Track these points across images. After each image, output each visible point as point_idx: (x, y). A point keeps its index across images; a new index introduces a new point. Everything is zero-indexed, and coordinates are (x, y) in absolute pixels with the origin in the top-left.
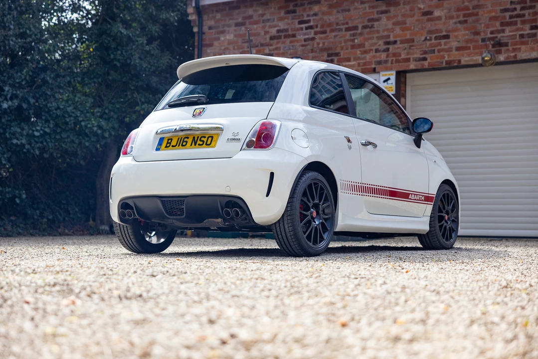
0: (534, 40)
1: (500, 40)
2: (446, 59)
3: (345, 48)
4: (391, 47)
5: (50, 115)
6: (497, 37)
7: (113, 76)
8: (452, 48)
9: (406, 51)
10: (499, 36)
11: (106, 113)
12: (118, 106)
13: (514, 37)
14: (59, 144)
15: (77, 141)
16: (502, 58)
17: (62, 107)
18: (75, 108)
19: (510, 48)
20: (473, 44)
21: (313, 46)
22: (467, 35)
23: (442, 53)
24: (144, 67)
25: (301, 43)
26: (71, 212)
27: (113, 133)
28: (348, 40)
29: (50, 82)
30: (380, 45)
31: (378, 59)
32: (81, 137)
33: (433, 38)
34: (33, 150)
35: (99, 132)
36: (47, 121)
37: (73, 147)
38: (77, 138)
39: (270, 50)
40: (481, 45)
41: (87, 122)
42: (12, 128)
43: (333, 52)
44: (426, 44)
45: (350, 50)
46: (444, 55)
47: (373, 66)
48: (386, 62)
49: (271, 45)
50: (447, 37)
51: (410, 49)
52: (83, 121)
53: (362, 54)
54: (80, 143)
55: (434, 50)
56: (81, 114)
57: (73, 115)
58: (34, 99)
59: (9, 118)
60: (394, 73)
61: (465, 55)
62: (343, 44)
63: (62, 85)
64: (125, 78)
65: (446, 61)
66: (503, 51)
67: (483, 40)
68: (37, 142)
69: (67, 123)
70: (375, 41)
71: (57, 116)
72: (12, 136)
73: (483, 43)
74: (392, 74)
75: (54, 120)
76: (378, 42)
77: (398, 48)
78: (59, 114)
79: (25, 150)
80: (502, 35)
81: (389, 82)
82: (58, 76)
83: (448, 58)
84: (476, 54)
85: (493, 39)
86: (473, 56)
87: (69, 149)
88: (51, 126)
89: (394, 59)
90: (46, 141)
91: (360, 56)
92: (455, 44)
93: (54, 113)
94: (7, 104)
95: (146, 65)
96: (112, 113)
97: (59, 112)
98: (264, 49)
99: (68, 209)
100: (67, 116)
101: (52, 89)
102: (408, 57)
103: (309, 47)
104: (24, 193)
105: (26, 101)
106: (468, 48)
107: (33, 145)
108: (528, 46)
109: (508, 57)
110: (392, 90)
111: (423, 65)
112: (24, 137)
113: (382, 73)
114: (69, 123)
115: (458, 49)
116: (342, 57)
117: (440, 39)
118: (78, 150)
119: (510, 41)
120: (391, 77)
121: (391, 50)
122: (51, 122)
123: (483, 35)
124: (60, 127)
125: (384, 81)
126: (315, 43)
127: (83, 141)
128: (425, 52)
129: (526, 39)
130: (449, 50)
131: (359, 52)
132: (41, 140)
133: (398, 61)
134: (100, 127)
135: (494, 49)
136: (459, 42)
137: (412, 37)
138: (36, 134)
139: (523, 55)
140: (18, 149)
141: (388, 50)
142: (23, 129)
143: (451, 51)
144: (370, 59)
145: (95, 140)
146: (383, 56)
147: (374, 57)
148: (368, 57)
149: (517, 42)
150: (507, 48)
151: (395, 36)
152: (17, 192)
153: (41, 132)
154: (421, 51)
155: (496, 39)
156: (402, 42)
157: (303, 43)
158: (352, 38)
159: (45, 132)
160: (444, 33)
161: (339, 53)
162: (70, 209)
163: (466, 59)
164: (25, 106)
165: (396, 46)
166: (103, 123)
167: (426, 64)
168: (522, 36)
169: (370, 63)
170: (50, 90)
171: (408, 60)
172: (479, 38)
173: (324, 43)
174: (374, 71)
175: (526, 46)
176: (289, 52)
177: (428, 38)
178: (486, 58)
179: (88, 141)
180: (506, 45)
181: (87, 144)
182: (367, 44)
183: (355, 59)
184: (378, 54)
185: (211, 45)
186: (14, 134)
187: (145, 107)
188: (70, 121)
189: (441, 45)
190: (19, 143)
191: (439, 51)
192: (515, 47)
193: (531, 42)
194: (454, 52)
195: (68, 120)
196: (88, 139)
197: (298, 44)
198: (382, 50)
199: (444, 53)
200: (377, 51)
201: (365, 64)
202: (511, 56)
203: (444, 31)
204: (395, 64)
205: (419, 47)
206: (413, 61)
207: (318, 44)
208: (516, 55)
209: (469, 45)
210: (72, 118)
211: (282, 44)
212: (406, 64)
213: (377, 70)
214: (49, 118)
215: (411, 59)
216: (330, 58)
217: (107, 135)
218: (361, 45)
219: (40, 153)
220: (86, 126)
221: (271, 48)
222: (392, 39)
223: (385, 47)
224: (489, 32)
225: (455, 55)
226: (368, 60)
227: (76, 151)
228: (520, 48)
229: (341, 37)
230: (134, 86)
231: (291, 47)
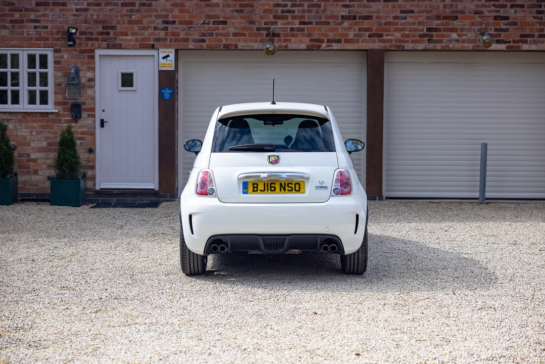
0: (303, 34)
1: (273, 31)
2: (224, 42)
3: (121, 22)
4: (170, 26)
6: (270, 28)
8: (229, 33)
9: (185, 32)
10: (272, 27)
13: (285, 29)
19: (282, 38)
20: (249, 31)
22: (244, 24)
23: (220, 37)
28: (125, 15)
30: (158, 24)
31: (157, 37)
33: (212, 23)
40: (256, 34)
44: (204, 27)
45: (126, 25)
46: (222, 39)
47: (152, 43)
48: (165, 40)
50: (225, 23)
51: (189, 30)
53: (139, 30)
55: (213, 34)
60: (173, 50)
61: (241, 41)
62: (120, 19)
65: (224, 45)
66: (276, 40)
67: (258, 29)
70: (153, 19)
73: (258, 32)
74: (171, 52)
76: (157, 21)
77: (177, 28)
80: (275, 26)
81: (169, 58)
83: (226, 42)
84: (251, 41)
85: (267, 29)
86: (248, 43)
89: (173, 37)
91: (137, 31)
92: (232, 31)
102: (188, 37)
103: (82, 17)
106: (245, 35)
108: (297, 38)
109: (280, 46)
110: (172, 66)
111: (202, 46)
113: (161, 50)
115: (235, 35)
117: (218, 25)
119: (282, 32)
120: (170, 54)
121: (169, 29)
123: (257, 25)
125: (164, 58)
126: (88, 15)
128: (204, 35)
129: (295, 32)
130: (227, 35)
131: (136, 28)
133: (177, 40)
135: (268, 38)
136: (236, 28)
137: (191, 20)
139: (293, 46)
141: (167, 28)
143: (229, 36)
144: (148, 35)
146: (162, 34)
147: (153, 34)
148: (146, 33)
149: (287, 34)
150: (278, 38)
151: (174, 17)
154: (200, 33)
155: (270, 30)
156: (181, 23)
157: (75, 13)
158: (129, 13)
160: (222, 19)
161: (115, 26)
163: (243, 44)
165: (175, 26)
167: (205, 45)
168: (292, 29)
169: (149, 39)
171: (187, 40)
172: (255, 27)
173: (98, 15)
174: (152, 47)
175: (295, 38)
177: (206, 22)
180: (278, 35)
182: (144, 21)
183: (133, 34)
184: (156, 32)
189: (219, 30)
191: (217, 35)
192: (285, 38)
193: (300, 35)
194: (231, 37)
197: (70, 13)
198: (161, 28)
199: (222, 37)
200: (155, 29)
201: (143, 40)
202: (283, 46)
203: (222, 17)
204: (174, 43)
205: (197, 29)
206: (192, 41)
207: (92, 15)
208: (287, 45)
209: (245, 32)
211: (50, 11)
212: (185, 43)
213: (156, 47)
215: (190, 40)
216: (106, 31)
218: (139, 22)
221: (37, 14)
222: (170, 19)
223: (164, 26)
224: (264, 23)
225: (232, 40)
226: (146, 37)
228: (290, 39)
229: (116, 11)
231: (61, 16)
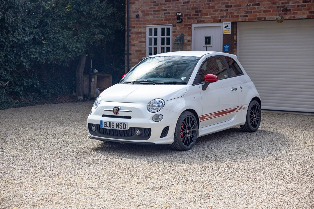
0: (305, 8)
1: (286, 8)
2: (258, 16)
3: (204, 8)
4: (229, 9)
5: (50, 41)
6: (285, 6)
7: (83, 19)
8: (261, 11)
9: (237, 11)
10: (286, 5)
11: (80, 39)
12: (86, 35)
13: (293, 6)
14: (55, 56)
15: (65, 55)
16: (287, 17)
17: (56, 37)
18: (63, 37)
19: (292, 12)
20: (273, 9)
21: (188, 6)
22: (269, 4)
23: (256, 13)
24: (99, 15)
25: (182, 5)
26: (63, 88)
27: (84, 50)
28: (206, 4)
29: (50, 24)
30: (223, 7)
31: (222, 15)
32: (67, 53)
33: (251, 5)
34: (42, 60)
35: (76, 50)
36: (49, 45)
37: (63, 58)
38: (65, 53)
39: (165, 8)
40: (276, 10)
41: (70, 45)
42: (31, 49)
43: (198, 10)
44: (247, 8)
45: (207, 9)
46: (257, 14)
47: (220, 19)
48: (226, 17)
49: (166, 5)
50: (258, 5)
51: (239, 10)
52: (68, 44)
53: (213, 12)
54: (66, 56)
55: (252, 12)
56: (66, 41)
57: (62, 41)
58: (42, 33)
59: (29, 44)
60: (230, 23)
61: (268, 15)
62: (204, 6)
63: (56, 25)
64: (89, 21)
65: (258, 18)
66: (288, 14)
67: (278, 7)
68: (44, 56)
69: (59, 46)
70: (220, 5)
71: (54, 42)
72: (31, 54)
73: (278, 9)
74: (229, 24)
75: (52, 44)
76: (222, 6)
77: (233, 9)
78: (55, 41)
79: (38, 60)
80: (288, 5)
81: (228, 27)
82: (53, 20)
83: (259, 16)
84: (274, 14)
85: (283, 7)
86: (272, 16)
87: (61, 59)
88: (51, 47)
89: (231, 15)
90: (49, 55)
91: (212, 13)
92: (263, 9)
93: (52, 40)
94: (27, 38)
95: (100, 14)
96: (83, 39)
97: (55, 40)
98: (162, 7)
99: (61, 87)
100: (59, 42)
101: (51, 27)
102: (238, 14)
103: (186, 6)
104: (38, 82)
105: (37, 34)
106: (270, 11)
107: (42, 58)
108: (301, 12)
109: (291, 17)
110: (229, 32)
111: (246, 19)
112: (37, 53)
113: (224, 23)
114: (60, 46)
115: (264, 11)
116: (203, 13)
117: (255, 6)
118: (66, 59)
119: (292, 8)
120: (229, 25)
121: (229, 10)
122: (51, 45)
123: (277, 5)
124: (56, 48)
125: (225, 27)
126: (189, 5)
127: (68, 55)
128: (247, 13)
129: (300, 8)
130: (260, 12)
131: (212, 11)
132: (46, 55)
133: (232, 17)
134: (76, 47)
135: (283, 12)
136: (265, 7)
137: (240, 4)
138: (43, 52)
139: (299, 16)
140: (34, 60)
141: (227, 10)
142: (36, 49)
143: (261, 12)
144: (218, 15)
145: (74, 54)
146: (225, 13)
147: (220, 14)
148: (217, 13)
149: (295, 9)
150: (290, 12)
151: (231, 3)
152: (35, 81)
153: (46, 51)
154: (245, 12)
155: (285, 7)
156: (235, 6)
157: (183, 4)
158: (209, 3)
159: (48, 50)
160: (257, 3)
161: (201, 11)
162: (63, 87)
163: (269, 17)
164: (37, 37)
165: (232, 8)
166: (78, 45)
167: (247, 18)
168: (298, 6)
169: (218, 17)
170: (50, 28)
171: (238, 16)
172: (275, 6)
173: (193, 5)
174: (220, 21)
175: (300, 11)
176: (175, 9)
177: (249, 5)
178: (278, 19)
179: (70, 55)
180: (290, 10)
181: (70, 56)
182: (216, 6)
183: (210, 14)
184: (222, 12)
185: (134, 3)
186: (32, 52)
187: (100, 37)
188: (61, 44)
189: (255, 9)
190: (35, 57)
191: (254, 12)
192: (294, 12)
193: (303, 9)
194: (262, 13)
195: (60, 44)
196: (70, 54)
197: (180, 5)
198: (224, 10)
199: (257, 13)
200: (221, 10)
201: (215, 17)
202: (292, 17)
203: (257, 1)
204: (231, 18)
205: (243, 9)
206: (241, 17)
207: (191, 5)
208: (295, 16)
209: (270, 10)
210: (62, 43)
211: (171, 4)
212: (236, 18)
213: (221, 21)
214: (50, 43)
215: (240, 16)
216: (197, 13)
217: (80, 51)
218: (213, 7)
219: (46, 62)
220: (69, 47)
221: (165, 6)
222: (229, 4)
223: (226, 8)
224: (281, 3)
225: (262, 15)
226: (217, 15)
227: (65, 60)
228: (297, 12)
229: (202, 2)
230: (93, 25)
231: (176, 6)
